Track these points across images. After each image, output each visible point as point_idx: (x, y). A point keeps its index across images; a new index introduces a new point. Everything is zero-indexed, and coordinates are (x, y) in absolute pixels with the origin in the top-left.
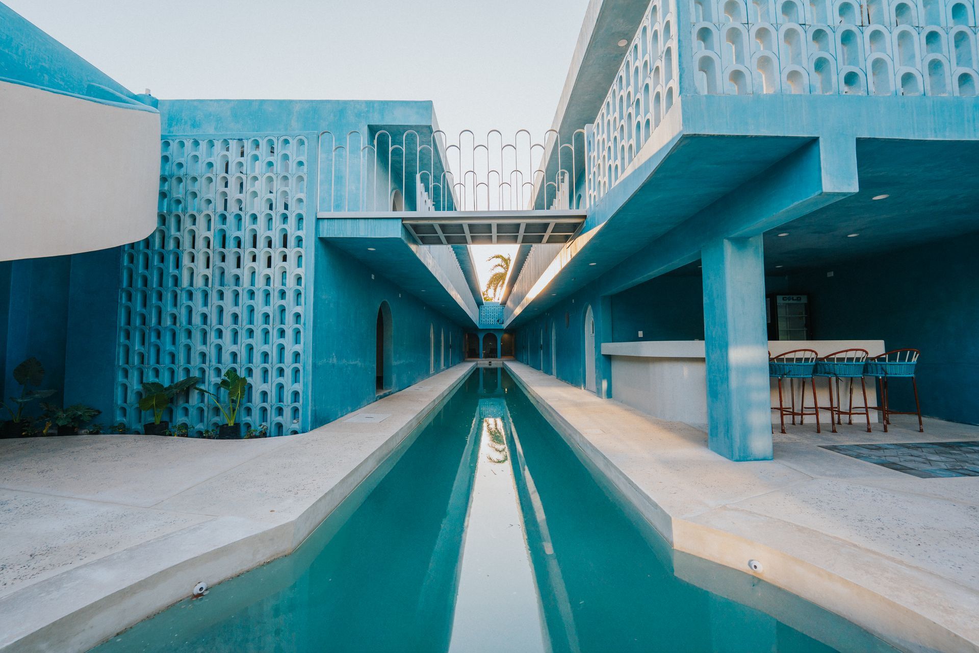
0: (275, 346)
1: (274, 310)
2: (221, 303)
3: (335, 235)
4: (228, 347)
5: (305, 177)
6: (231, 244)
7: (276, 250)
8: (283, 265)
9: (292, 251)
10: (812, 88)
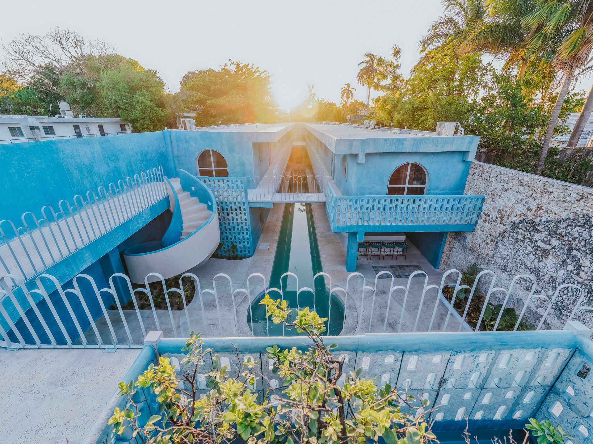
0: (242, 236)
1: (240, 227)
3: (254, 207)
6: (225, 210)
7: (238, 212)
8: (241, 215)
9: (243, 212)
10: (358, 224)
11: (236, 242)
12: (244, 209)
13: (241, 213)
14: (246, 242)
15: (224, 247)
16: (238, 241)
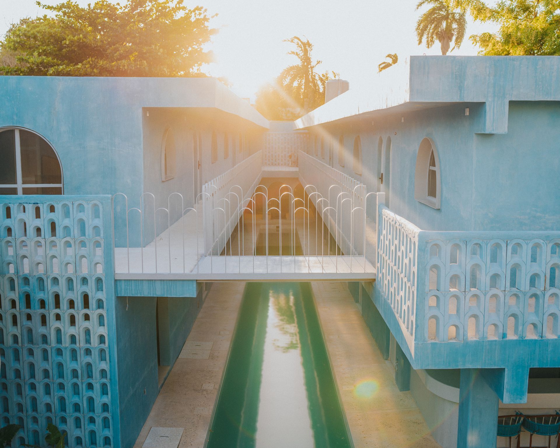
0: (85, 398)
1: (82, 367)
2: (31, 359)
3: (132, 295)
4: (43, 399)
5: (102, 242)
6: (35, 304)
7: (79, 312)
8: (87, 324)
9: (94, 313)
10: (504, 336)
11: (64, 420)
12: (100, 304)
13: (87, 317)
14: (99, 421)
15: (22, 439)
16: (70, 414)
